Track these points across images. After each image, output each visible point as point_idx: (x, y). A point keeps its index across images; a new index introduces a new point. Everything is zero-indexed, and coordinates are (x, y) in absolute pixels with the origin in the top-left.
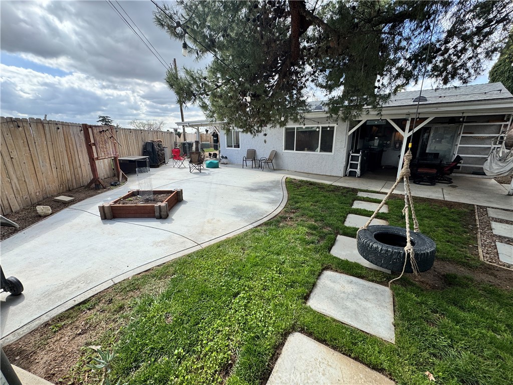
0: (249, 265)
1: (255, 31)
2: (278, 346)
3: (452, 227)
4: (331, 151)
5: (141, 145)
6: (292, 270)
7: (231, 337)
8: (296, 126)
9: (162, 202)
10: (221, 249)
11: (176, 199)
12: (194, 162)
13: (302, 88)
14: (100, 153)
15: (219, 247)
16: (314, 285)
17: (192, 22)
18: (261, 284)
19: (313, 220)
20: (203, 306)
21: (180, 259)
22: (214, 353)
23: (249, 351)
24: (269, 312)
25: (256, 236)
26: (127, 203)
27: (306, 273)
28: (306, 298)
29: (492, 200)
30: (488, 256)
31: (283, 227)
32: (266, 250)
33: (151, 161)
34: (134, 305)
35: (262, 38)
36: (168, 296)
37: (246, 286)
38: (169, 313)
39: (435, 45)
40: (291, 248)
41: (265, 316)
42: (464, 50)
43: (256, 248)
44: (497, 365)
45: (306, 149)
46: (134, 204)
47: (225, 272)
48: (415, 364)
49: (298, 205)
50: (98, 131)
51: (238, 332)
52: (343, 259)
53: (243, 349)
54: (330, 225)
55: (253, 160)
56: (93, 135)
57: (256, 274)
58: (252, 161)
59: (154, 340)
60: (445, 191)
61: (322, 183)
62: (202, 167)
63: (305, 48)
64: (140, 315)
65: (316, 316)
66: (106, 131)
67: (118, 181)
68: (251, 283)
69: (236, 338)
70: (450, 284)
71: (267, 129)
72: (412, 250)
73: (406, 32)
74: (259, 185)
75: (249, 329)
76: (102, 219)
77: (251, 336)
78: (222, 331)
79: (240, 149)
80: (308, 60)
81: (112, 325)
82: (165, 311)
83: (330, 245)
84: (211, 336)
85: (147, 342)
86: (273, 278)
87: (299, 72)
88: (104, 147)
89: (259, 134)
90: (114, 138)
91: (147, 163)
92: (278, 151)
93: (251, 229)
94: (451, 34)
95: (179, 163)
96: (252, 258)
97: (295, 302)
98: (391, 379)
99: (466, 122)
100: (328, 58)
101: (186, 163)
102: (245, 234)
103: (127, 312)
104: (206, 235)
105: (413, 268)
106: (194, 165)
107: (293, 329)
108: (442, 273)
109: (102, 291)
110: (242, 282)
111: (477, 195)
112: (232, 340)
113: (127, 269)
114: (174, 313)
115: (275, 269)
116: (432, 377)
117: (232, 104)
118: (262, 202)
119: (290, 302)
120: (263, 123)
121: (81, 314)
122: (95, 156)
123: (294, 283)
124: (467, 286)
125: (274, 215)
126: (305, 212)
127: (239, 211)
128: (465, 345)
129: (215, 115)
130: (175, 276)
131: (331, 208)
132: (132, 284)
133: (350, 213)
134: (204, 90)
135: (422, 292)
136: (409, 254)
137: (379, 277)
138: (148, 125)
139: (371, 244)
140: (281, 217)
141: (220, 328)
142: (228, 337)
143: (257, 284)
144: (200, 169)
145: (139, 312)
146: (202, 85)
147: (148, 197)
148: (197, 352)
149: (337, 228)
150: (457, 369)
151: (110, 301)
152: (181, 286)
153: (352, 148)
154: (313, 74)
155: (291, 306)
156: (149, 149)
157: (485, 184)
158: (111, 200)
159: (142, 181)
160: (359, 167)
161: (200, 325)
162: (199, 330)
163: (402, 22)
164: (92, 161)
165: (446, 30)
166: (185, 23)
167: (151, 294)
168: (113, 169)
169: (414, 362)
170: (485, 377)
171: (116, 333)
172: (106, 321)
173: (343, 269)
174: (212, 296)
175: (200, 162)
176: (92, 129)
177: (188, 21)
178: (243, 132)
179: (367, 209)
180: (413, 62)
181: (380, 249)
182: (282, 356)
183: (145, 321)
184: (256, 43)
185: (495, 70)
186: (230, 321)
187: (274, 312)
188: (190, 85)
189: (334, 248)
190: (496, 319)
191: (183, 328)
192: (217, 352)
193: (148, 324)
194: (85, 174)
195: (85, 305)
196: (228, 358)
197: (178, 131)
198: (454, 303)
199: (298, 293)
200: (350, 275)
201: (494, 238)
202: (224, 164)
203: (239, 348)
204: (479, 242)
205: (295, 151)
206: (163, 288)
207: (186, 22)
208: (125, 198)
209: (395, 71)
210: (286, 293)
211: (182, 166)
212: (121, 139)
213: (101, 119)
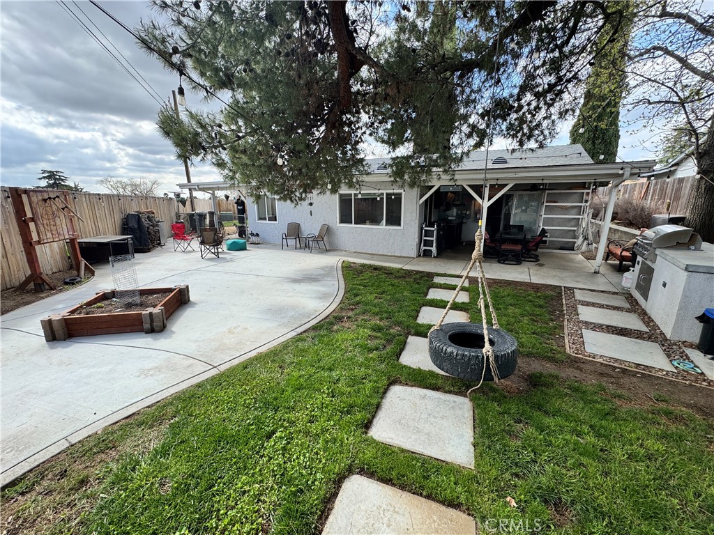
0: (290, 389)
1: (290, 68)
2: (330, 498)
3: (538, 315)
4: (399, 225)
5: (118, 218)
6: (349, 389)
7: (262, 498)
8: (352, 192)
9: (154, 306)
10: (248, 370)
11: (179, 300)
12: (207, 244)
13: (357, 143)
14: (44, 233)
15: (246, 367)
16: (378, 406)
17: (197, 49)
18: (307, 415)
19: (377, 318)
20: (220, 459)
21: (184, 392)
22: (237, 526)
23: (288, 513)
24: (317, 453)
25: (300, 347)
26: (93, 313)
27: (367, 392)
28: (367, 425)
29: (579, 279)
30: (574, 346)
31: (338, 331)
32: (314, 366)
33: (137, 243)
34: (107, 474)
35: (300, 77)
36: (164, 452)
37: (284, 420)
38: (166, 478)
39: (508, 101)
40: (348, 359)
41: (311, 460)
42: (538, 108)
43: (299, 364)
44: (580, 474)
45: (368, 221)
46: (107, 312)
47: (255, 403)
48: (496, 490)
49: (358, 299)
50: (40, 198)
51: (272, 488)
52: (415, 367)
53: (280, 512)
54: (399, 324)
55: (296, 237)
56: (30, 204)
57: (299, 401)
58: (295, 239)
59: (140, 524)
60: (531, 271)
61: (389, 267)
62: (220, 250)
63: (358, 92)
64: (116, 489)
65: (379, 449)
66: (54, 199)
67: (78, 276)
68: (292, 416)
69: (270, 498)
70: (535, 385)
71: (314, 195)
72: (491, 351)
73: (476, 83)
74: (306, 273)
75: (289, 482)
76: (47, 341)
77: (291, 491)
78: (249, 491)
79: (277, 222)
80: (363, 108)
81: (67, 512)
82: (160, 476)
83: (398, 350)
84: (232, 502)
85: (128, 528)
86: (323, 404)
87: (353, 123)
88: (52, 223)
89: (303, 202)
90: (70, 210)
91: (130, 246)
92: (330, 225)
93: (293, 338)
94: (524, 89)
95: (184, 244)
96: (294, 379)
97: (352, 433)
98: (469, 514)
99: (548, 189)
100: (389, 106)
101: (195, 244)
102: (285, 346)
103: (95, 487)
104: (227, 351)
105: (493, 374)
106: (208, 247)
107: (350, 471)
108: (527, 373)
109: (47, 460)
110: (279, 414)
111: (566, 274)
112: (264, 502)
113: (93, 418)
114: (174, 476)
115: (327, 392)
116: (513, 503)
117: (262, 161)
118: (309, 298)
119: (346, 434)
120: (307, 189)
121: (7, 505)
122: (35, 238)
123: (352, 407)
124: (553, 385)
125: (326, 315)
126: (367, 308)
127: (276, 312)
128: (549, 457)
129: (238, 175)
130: (177, 419)
131: (401, 301)
132: (103, 441)
133: (424, 305)
134: (220, 142)
135: (505, 400)
136: (488, 357)
137: (456, 385)
138: (131, 185)
139: (444, 348)
140: (335, 318)
141: (246, 488)
142: (258, 498)
143: (302, 416)
144: (218, 253)
145: (114, 483)
146: (216, 134)
147: (130, 300)
148: (211, 529)
149: (408, 327)
150: (539, 488)
151: (63, 474)
152: (186, 433)
153: (425, 221)
154: (371, 126)
155: (347, 439)
156: (133, 224)
157: (571, 261)
158: (64, 309)
159: (120, 275)
160: (434, 245)
161: (215, 489)
162: (214, 496)
163: (471, 71)
164: (29, 246)
165: (517, 85)
166: (186, 50)
167: (136, 453)
168: (69, 258)
169: (495, 488)
170: (567, 491)
171: (74, 524)
172: (55, 507)
173: (415, 381)
174: (234, 441)
175: (217, 242)
176: (29, 196)
177: (190, 48)
178: (279, 199)
179: (444, 299)
180: (486, 118)
181: (455, 353)
182: (334, 511)
183: (125, 496)
184: (291, 84)
185: (575, 129)
186: (261, 475)
187: (325, 451)
188: (197, 134)
189: (404, 354)
190: (580, 421)
191: (188, 496)
192: (242, 523)
193: (130, 501)
194: (14, 267)
195: (14, 488)
196: (258, 529)
197: (182, 196)
198: (539, 408)
199: (356, 421)
200: (424, 388)
201: (581, 325)
202: (255, 244)
203: (274, 510)
204: (566, 331)
205: (353, 225)
206: (156, 441)
207: (188, 49)
208: (89, 304)
209: (465, 129)
210: (341, 422)
211: (189, 248)
212: (82, 210)
213: (46, 175)
